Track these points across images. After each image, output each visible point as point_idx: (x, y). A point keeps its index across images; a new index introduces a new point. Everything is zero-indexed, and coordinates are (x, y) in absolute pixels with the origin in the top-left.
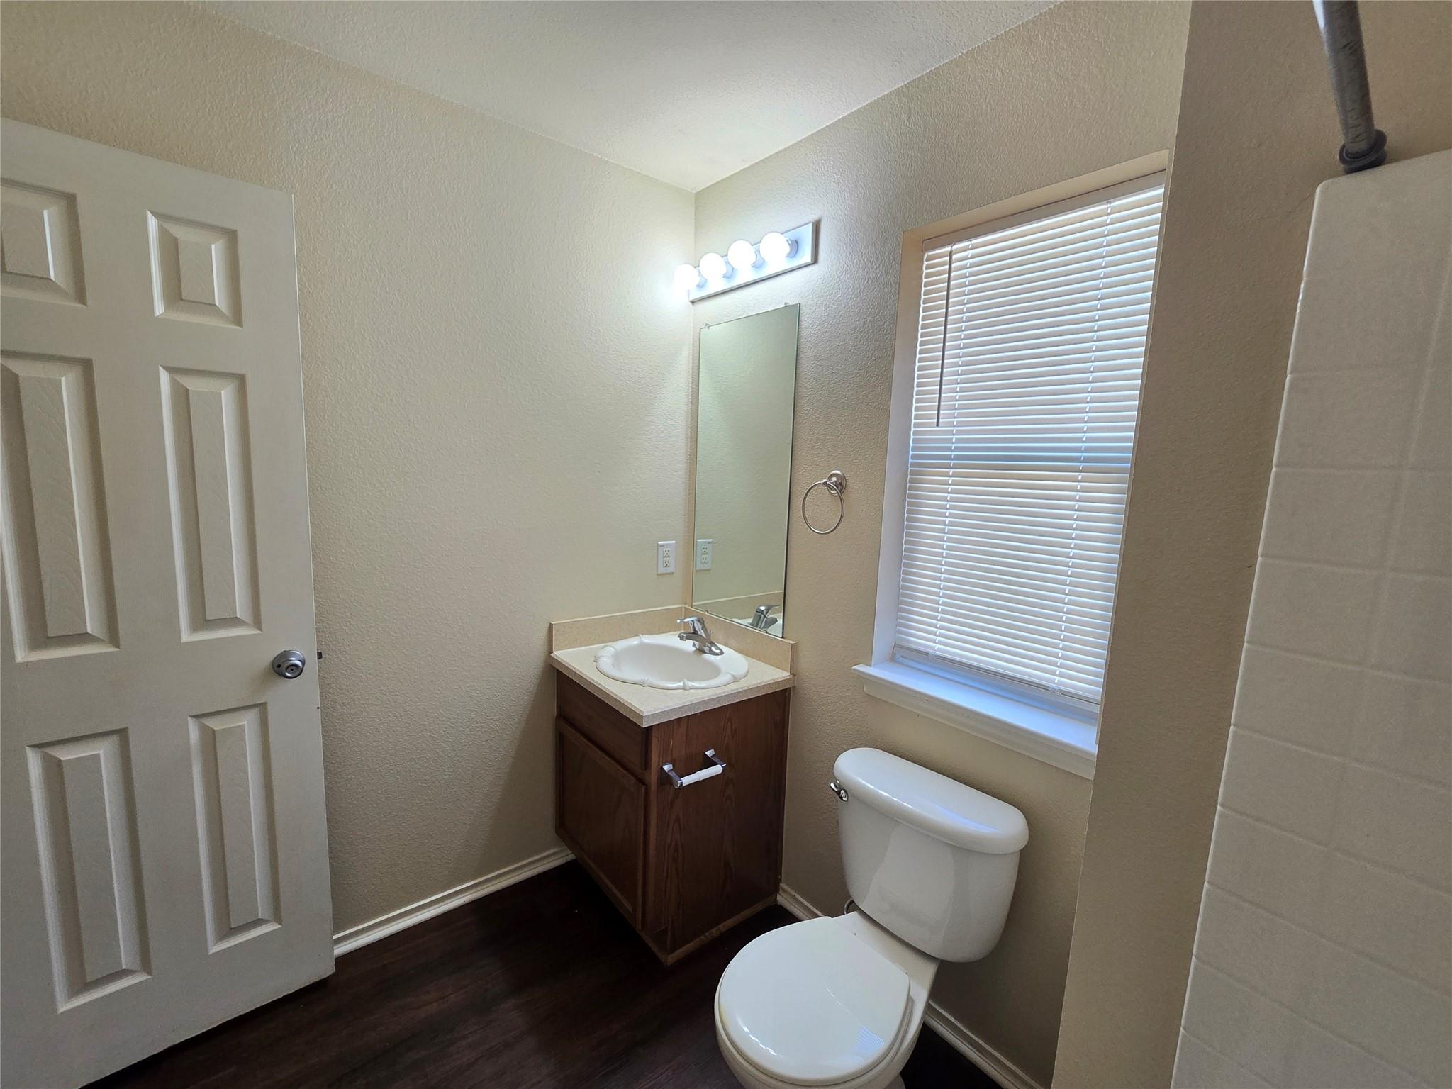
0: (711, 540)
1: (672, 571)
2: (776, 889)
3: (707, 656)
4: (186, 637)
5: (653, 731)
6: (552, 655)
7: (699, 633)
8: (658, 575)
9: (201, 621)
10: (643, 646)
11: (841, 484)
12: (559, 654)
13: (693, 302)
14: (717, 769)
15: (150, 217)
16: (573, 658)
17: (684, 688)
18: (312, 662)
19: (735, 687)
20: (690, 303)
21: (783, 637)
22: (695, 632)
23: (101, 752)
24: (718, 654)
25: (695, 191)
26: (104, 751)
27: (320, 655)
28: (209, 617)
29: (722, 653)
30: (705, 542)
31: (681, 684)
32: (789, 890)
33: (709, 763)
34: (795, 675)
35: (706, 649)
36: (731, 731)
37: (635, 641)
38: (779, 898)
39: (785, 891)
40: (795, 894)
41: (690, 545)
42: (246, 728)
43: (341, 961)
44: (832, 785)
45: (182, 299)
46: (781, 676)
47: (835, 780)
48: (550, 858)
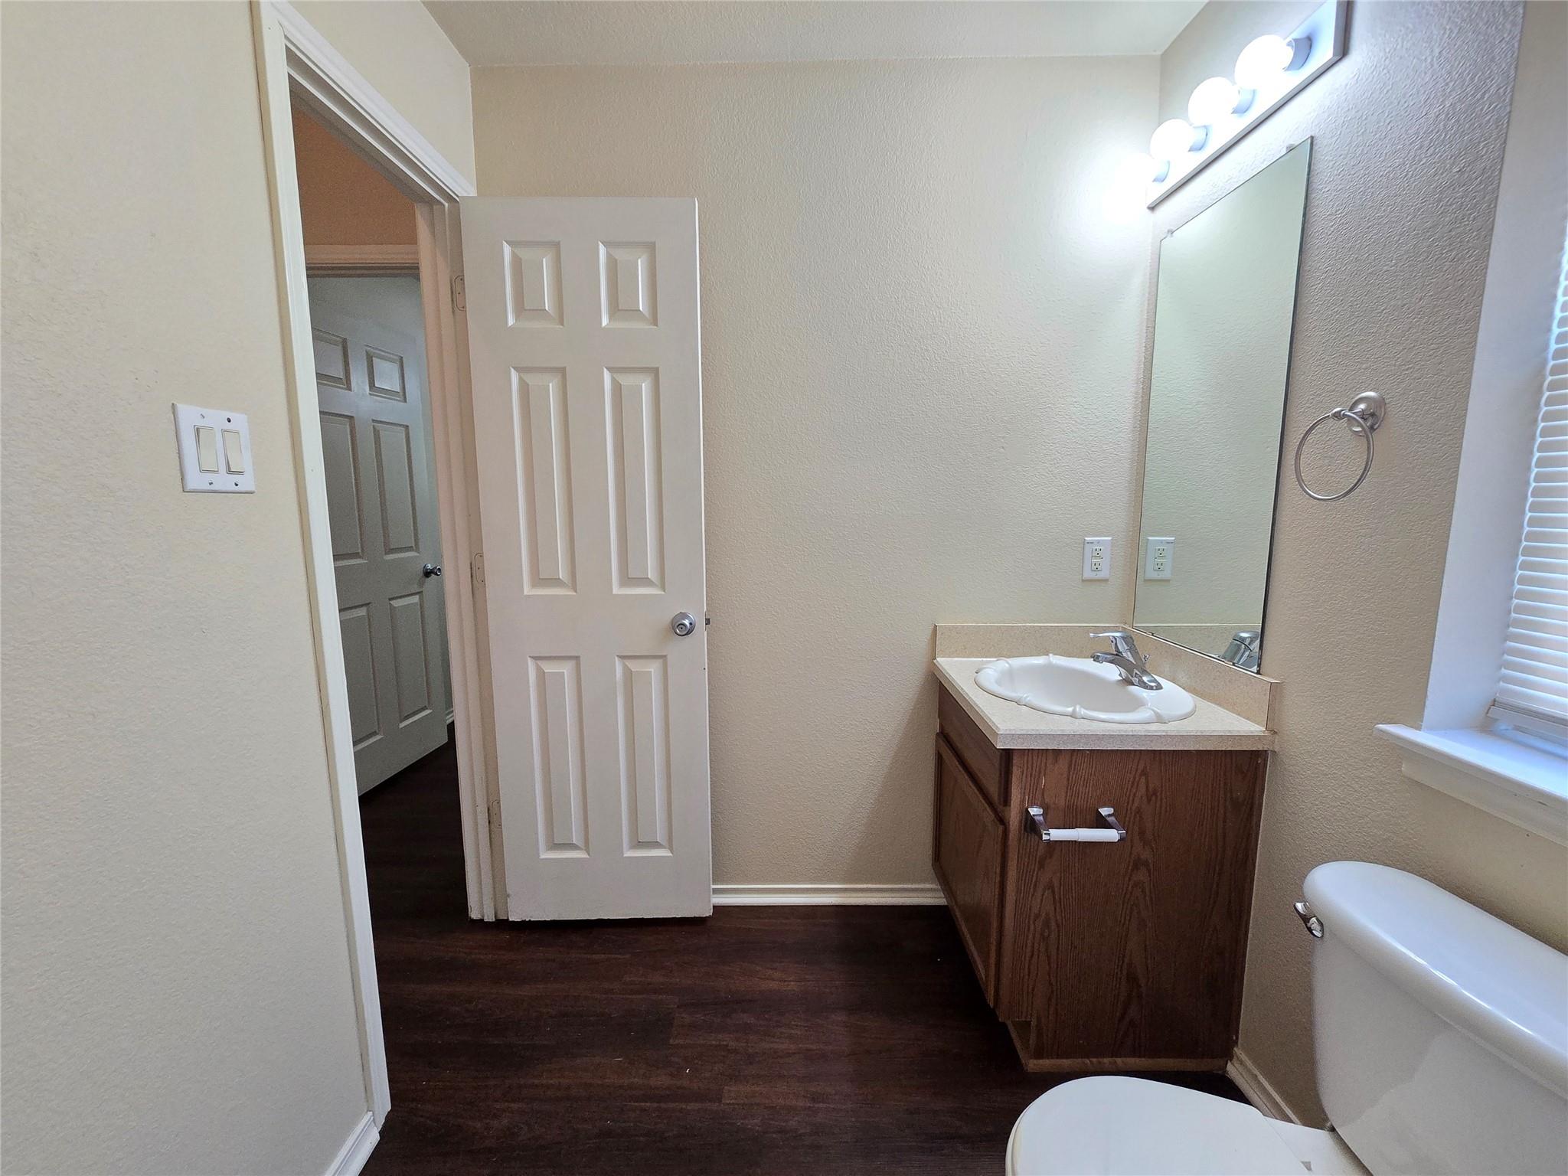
0: (1173, 538)
1: (1107, 577)
2: (1228, 1055)
3: (1135, 689)
4: (616, 590)
5: (1015, 758)
6: (935, 661)
7: (1125, 655)
8: (1083, 581)
9: (627, 580)
10: (1050, 668)
11: (1372, 415)
12: (941, 661)
13: (1152, 208)
14: (1111, 835)
15: (601, 246)
16: (956, 669)
17: (1073, 716)
18: (700, 624)
19: (1155, 728)
20: (1147, 210)
21: (1258, 673)
22: (1118, 653)
23: (565, 671)
24: (1151, 688)
25: (1159, 53)
26: (566, 669)
27: (708, 622)
28: (630, 577)
29: (1159, 687)
30: (1162, 541)
31: (1070, 709)
32: (1249, 1063)
33: (1102, 823)
34: (1275, 733)
35: (1135, 680)
36: (1147, 790)
37: (1039, 661)
38: (1230, 1067)
39: (1241, 1063)
40: (1258, 1074)
41: (1135, 545)
42: (653, 673)
43: (717, 909)
44: (1299, 906)
45: (619, 310)
46: (1246, 729)
47: (1303, 900)
48: (925, 894)
